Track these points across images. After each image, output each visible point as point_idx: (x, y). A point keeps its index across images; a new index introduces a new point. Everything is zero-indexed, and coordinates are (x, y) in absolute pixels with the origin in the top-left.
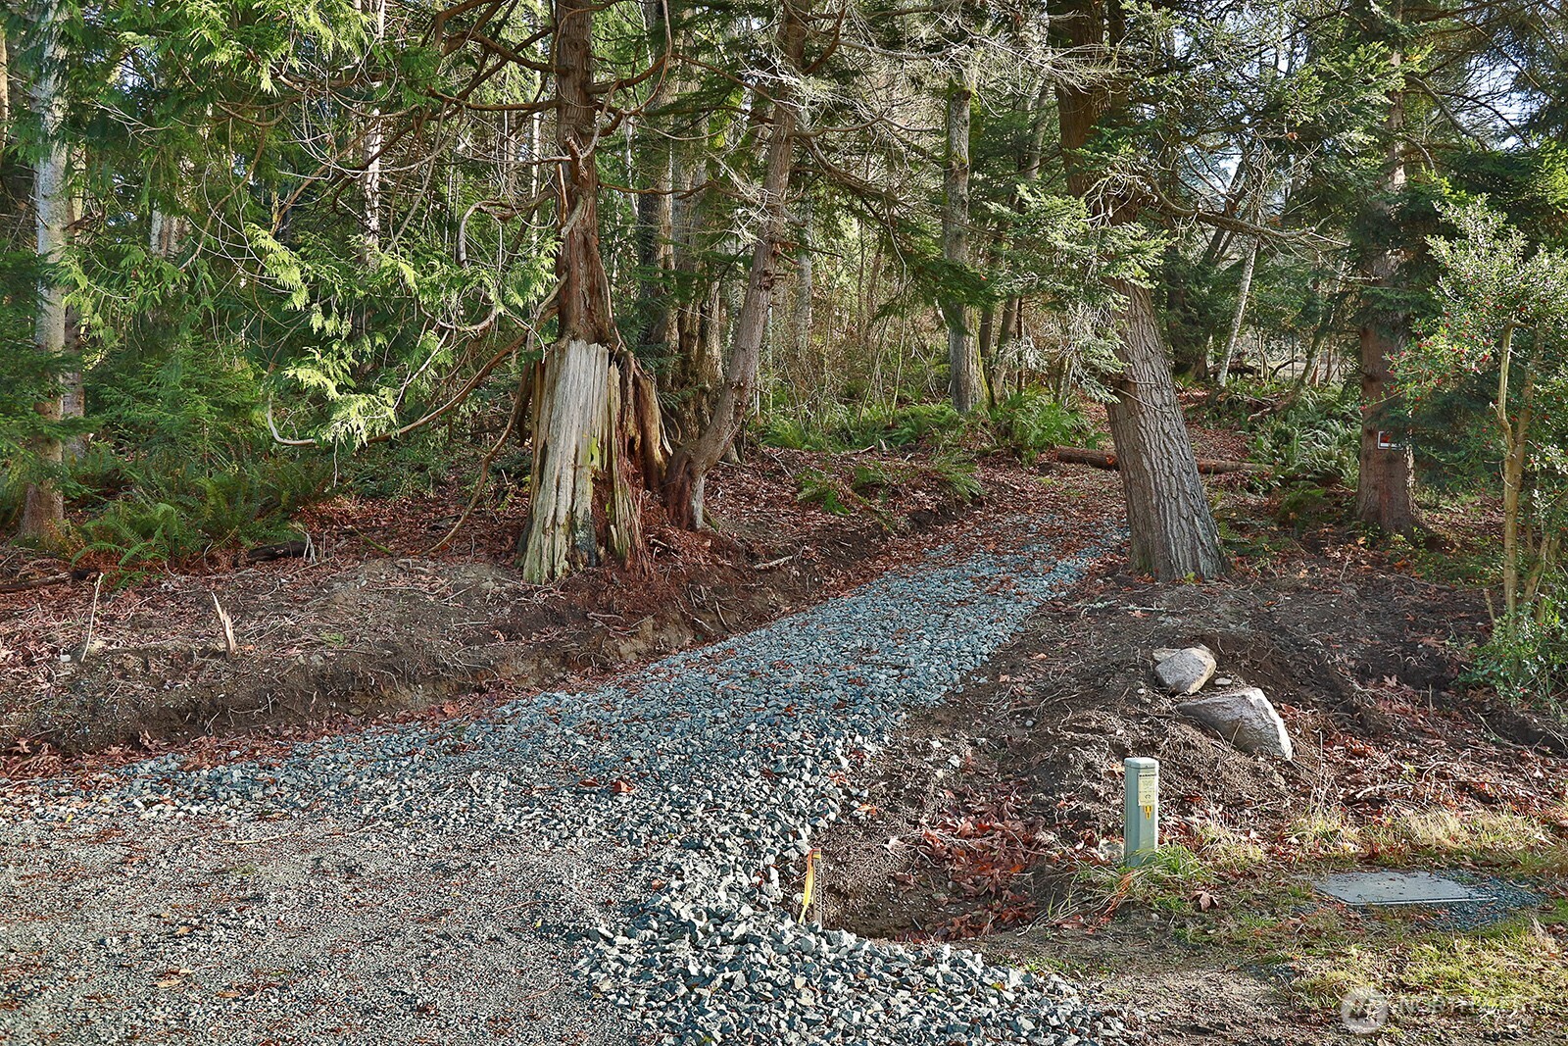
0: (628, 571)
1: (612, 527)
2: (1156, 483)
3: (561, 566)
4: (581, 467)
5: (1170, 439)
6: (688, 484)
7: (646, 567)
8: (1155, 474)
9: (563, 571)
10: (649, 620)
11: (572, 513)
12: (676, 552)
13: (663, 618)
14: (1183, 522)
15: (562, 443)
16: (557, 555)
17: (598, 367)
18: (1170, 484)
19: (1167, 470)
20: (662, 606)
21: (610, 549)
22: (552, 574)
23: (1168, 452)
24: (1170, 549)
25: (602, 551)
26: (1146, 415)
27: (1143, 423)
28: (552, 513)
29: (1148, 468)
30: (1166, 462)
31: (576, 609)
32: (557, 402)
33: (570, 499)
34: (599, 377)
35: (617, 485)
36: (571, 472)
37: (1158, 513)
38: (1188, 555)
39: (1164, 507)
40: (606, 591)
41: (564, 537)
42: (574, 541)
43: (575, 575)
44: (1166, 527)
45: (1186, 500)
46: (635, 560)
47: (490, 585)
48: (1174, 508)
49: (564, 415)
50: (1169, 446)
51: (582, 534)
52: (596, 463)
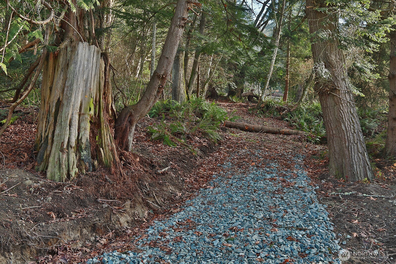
0: (113, 174)
1: (101, 149)
2: (347, 136)
3: (74, 171)
4: (83, 114)
5: (354, 116)
6: (129, 128)
7: (122, 172)
8: (347, 132)
9: (75, 173)
10: (128, 203)
11: (79, 140)
12: (130, 164)
13: (134, 200)
14: (360, 154)
15: (73, 99)
16: (71, 164)
17: (95, 58)
18: (354, 137)
19: (352, 130)
20: (133, 194)
21: (100, 162)
22: (69, 175)
23: (353, 122)
24: (353, 167)
25: (96, 163)
26: (343, 105)
27: (342, 108)
28: (67, 140)
29: (344, 129)
30: (352, 127)
31: (90, 196)
32: (70, 76)
33: (77, 132)
34: (95, 64)
35: (103, 125)
36: (77, 117)
37: (349, 150)
38: (362, 170)
39: (351, 148)
40: (105, 186)
41: (74, 154)
42: (80, 157)
43: (83, 177)
44: (352, 157)
45: (361, 144)
46: (116, 168)
47: (29, 182)
48: (356, 148)
49: (75, 84)
50: (353, 119)
51: (85, 153)
52: (92, 112)
